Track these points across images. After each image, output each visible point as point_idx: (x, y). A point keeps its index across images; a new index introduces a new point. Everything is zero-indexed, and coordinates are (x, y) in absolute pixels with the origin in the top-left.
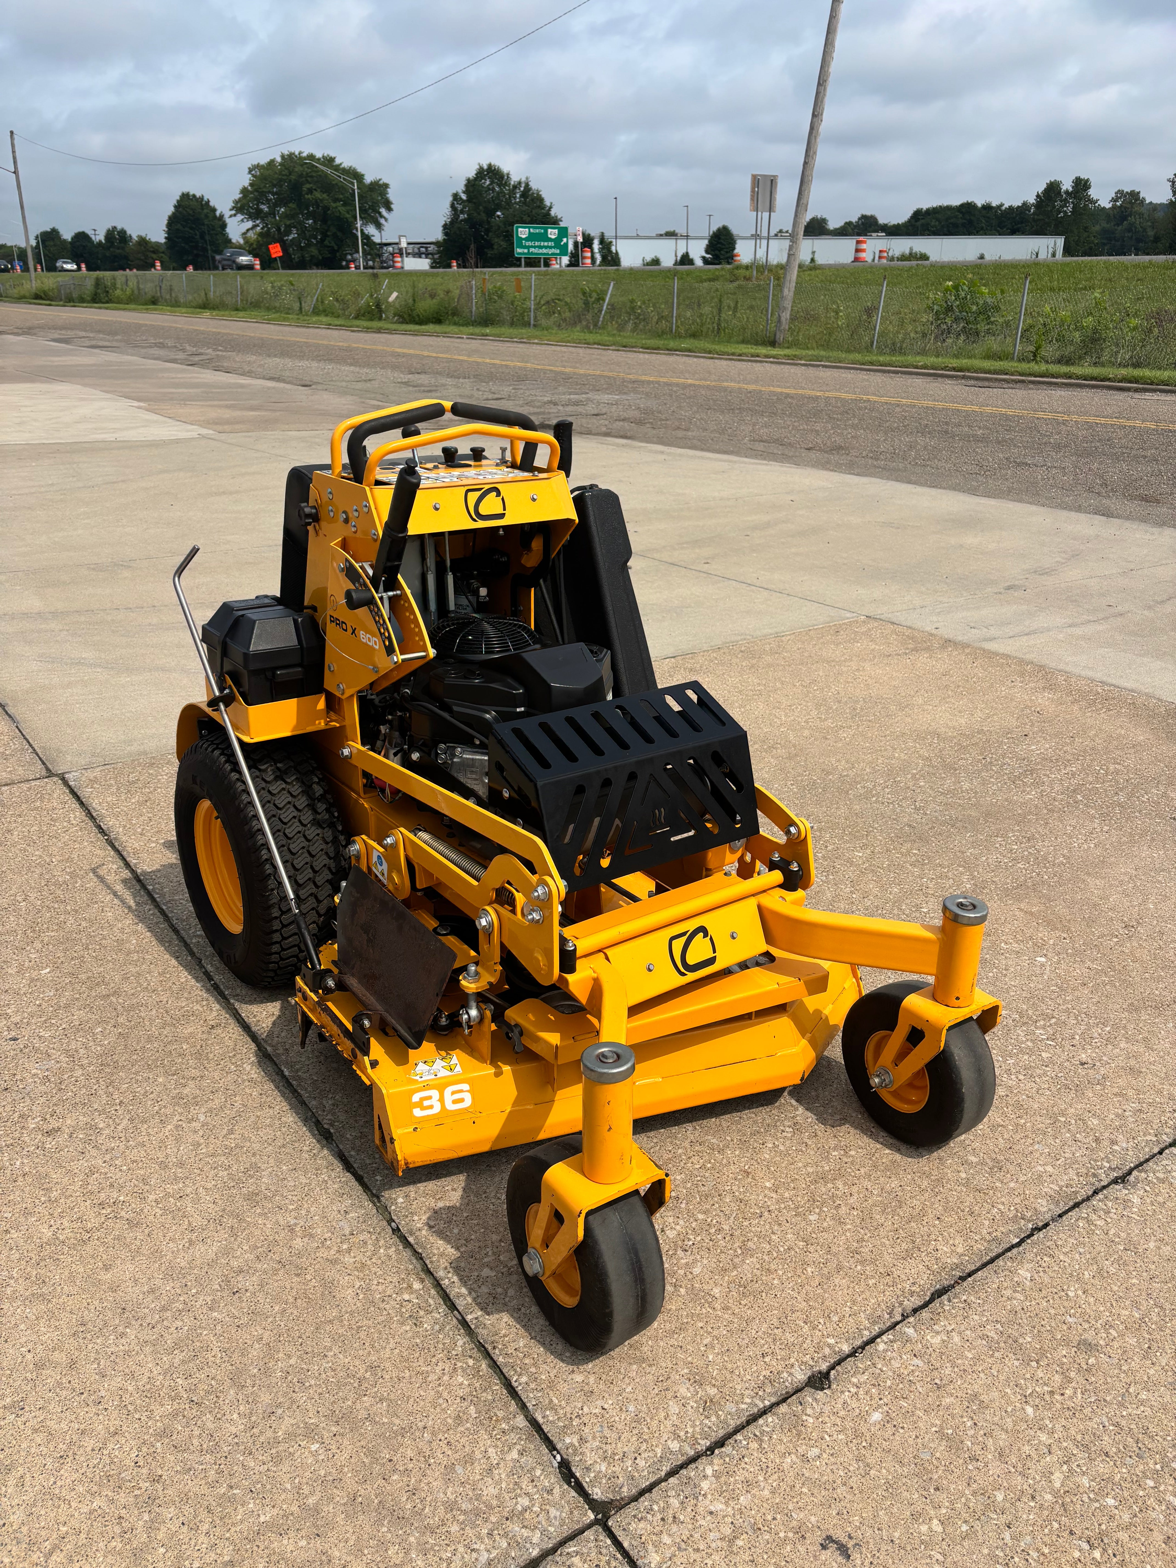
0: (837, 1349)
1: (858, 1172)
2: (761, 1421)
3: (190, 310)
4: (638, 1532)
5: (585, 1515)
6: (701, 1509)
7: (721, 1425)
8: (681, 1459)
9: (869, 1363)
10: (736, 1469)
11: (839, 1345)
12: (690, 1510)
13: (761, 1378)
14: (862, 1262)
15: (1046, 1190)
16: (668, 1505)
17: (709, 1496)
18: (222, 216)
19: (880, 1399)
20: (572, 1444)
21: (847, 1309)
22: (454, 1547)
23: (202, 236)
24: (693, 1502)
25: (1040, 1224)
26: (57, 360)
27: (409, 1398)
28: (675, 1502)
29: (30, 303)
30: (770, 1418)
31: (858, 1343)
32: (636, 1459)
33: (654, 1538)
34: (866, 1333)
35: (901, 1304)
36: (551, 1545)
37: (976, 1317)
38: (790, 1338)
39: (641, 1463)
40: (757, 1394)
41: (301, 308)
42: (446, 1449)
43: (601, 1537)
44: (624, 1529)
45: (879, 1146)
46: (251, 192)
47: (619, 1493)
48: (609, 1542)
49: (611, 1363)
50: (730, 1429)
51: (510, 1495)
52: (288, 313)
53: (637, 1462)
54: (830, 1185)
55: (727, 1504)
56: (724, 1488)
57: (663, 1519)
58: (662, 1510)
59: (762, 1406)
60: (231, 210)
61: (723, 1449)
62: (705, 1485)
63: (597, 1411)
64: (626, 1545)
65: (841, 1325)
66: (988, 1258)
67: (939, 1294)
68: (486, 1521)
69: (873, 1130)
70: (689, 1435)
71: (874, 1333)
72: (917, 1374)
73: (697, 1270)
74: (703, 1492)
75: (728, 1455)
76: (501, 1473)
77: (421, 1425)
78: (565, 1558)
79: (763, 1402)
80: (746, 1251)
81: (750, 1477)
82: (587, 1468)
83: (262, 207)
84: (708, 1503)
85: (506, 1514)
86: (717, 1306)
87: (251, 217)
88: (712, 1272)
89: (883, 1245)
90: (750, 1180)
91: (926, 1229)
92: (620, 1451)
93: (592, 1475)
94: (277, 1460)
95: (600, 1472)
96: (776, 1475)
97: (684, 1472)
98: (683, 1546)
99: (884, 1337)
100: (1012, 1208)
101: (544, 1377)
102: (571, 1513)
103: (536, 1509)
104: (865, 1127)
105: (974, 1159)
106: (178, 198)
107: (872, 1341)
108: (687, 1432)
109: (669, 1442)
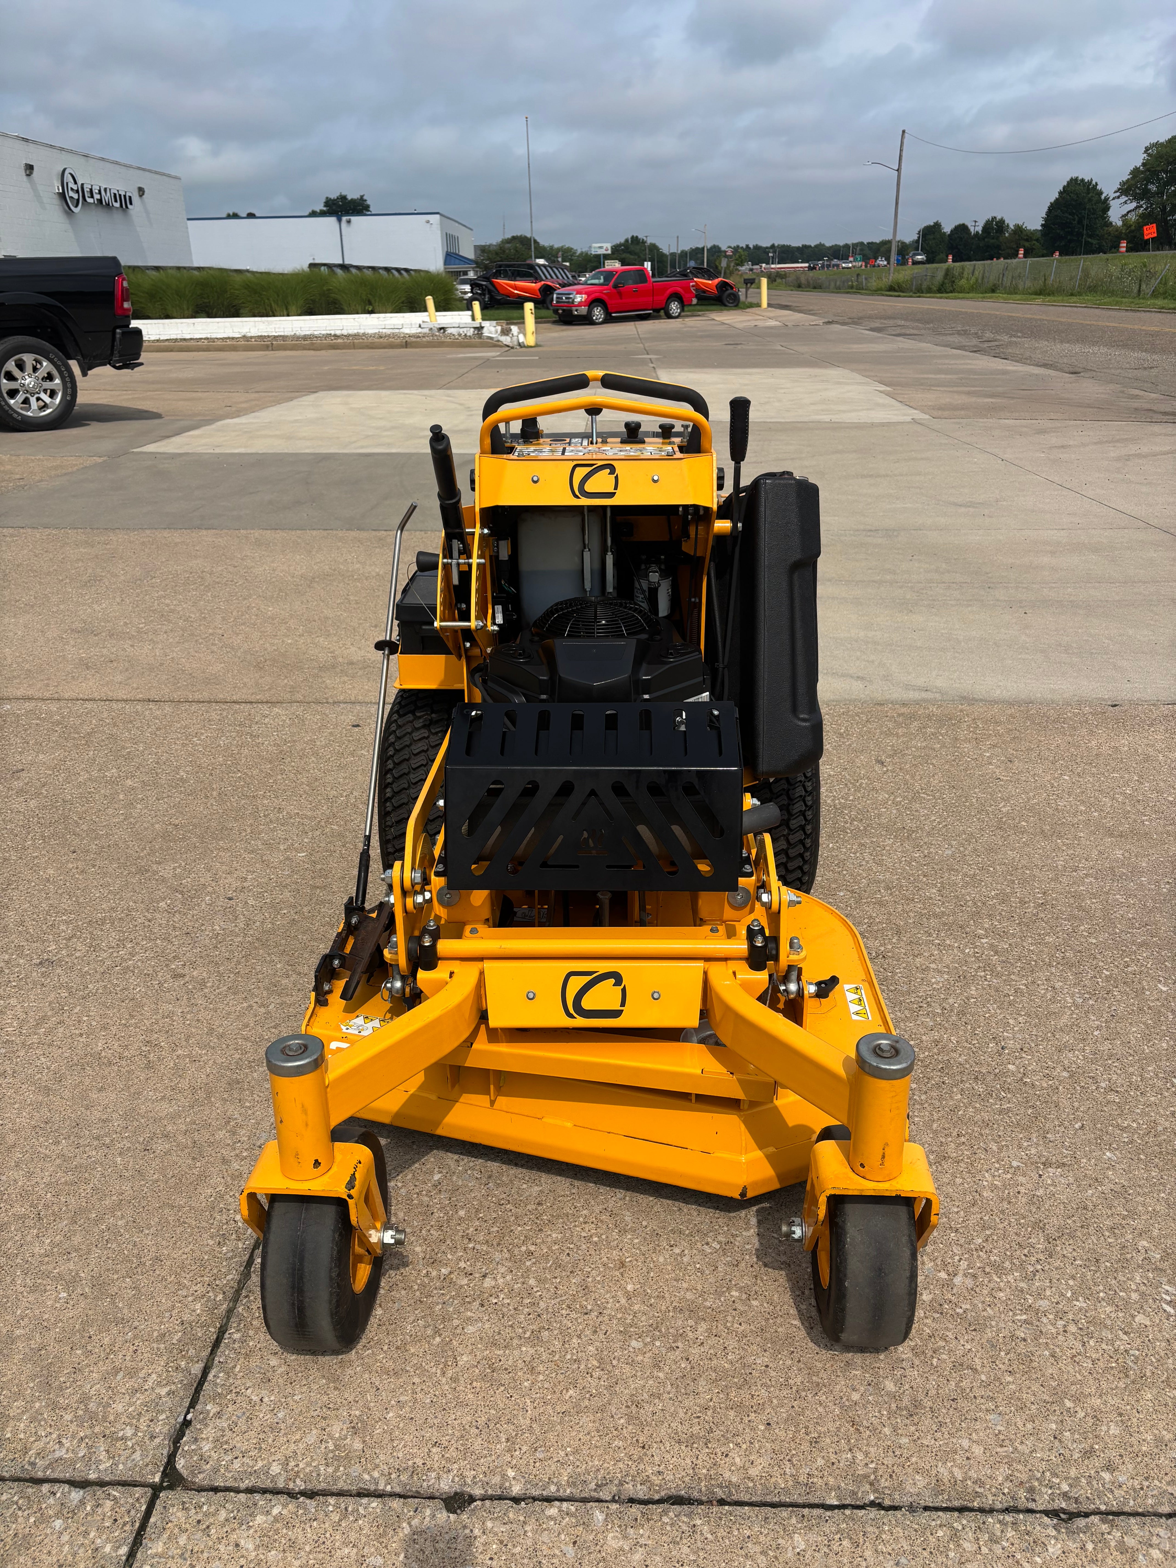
0: (507, 1484)
1: (736, 1325)
2: (365, 1501)
3: (1024, 297)
4: (171, 1518)
5: (153, 1474)
6: (233, 1537)
7: (330, 1479)
8: (268, 1484)
9: (522, 1518)
10: (297, 1525)
11: (513, 1483)
12: (225, 1530)
13: (410, 1463)
14: (630, 1418)
15: (942, 1470)
16: (216, 1513)
17: (251, 1531)
18: (1107, 199)
19: (491, 1559)
20: (208, 1412)
21: (562, 1453)
22: (52, 1431)
23: (1080, 222)
24: (236, 1526)
25: (887, 1502)
26: (856, 347)
27: (153, 1297)
28: (223, 1515)
29: (883, 295)
30: (375, 1503)
31: (536, 1493)
32: (236, 1458)
33: (176, 1531)
34: (553, 1488)
35: (621, 1484)
36: (107, 1479)
37: (685, 1550)
38: (477, 1444)
39: (237, 1465)
40: (390, 1474)
41: (1139, 291)
42: (130, 1353)
43: (143, 1500)
44: (165, 1507)
45: (793, 1311)
46: (1142, 172)
47: (195, 1475)
48: (144, 1508)
49: (310, 1365)
50: (334, 1488)
51: (127, 1419)
52: (1123, 297)
53: (235, 1461)
54: (691, 1322)
55: (257, 1548)
56: (270, 1534)
57: (199, 1522)
58: (206, 1515)
59: (381, 1487)
60: (1115, 192)
61: (308, 1501)
62: (260, 1519)
63: (254, 1398)
64: (152, 1520)
65: (537, 1464)
66: (777, 1499)
67: (678, 1500)
68: (91, 1428)
69: (807, 1292)
70: (296, 1469)
71: (561, 1493)
72: (554, 1561)
73: (470, 1329)
74: (251, 1524)
75: (305, 1509)
76: (140, 1398)
77: (136, 1323)
78: (103, 1496)
79: (386, 1486)
80: (535, 1338)
81: (301, 1539)
82: (196, 1439)
83: (1150, 187)
84: (245, 1536)
85: (107, 1432)
86: (450, 1373)
87: (1136, 198)
88: (481, 1339)
89: (674, 1415)
90: (617, 1273)
91: (740, 1427)
92: (232, 1443)
93: (193, 1447)
94: (34, 1289)
95: (201, 1449)
96: (322, 1555)
97: (257, 1496)
98: (187, 1555)
99: (565, 1505)
100: (872, 1466)
101: (251, 1344)
102: (147, 1465)
103: (130, 1443)
104: (801, 1284)
105: (890, 1386)
106: (1065, 184)
107: (549, 1500)
108: (297, 1466)
109: (275, 1464)
